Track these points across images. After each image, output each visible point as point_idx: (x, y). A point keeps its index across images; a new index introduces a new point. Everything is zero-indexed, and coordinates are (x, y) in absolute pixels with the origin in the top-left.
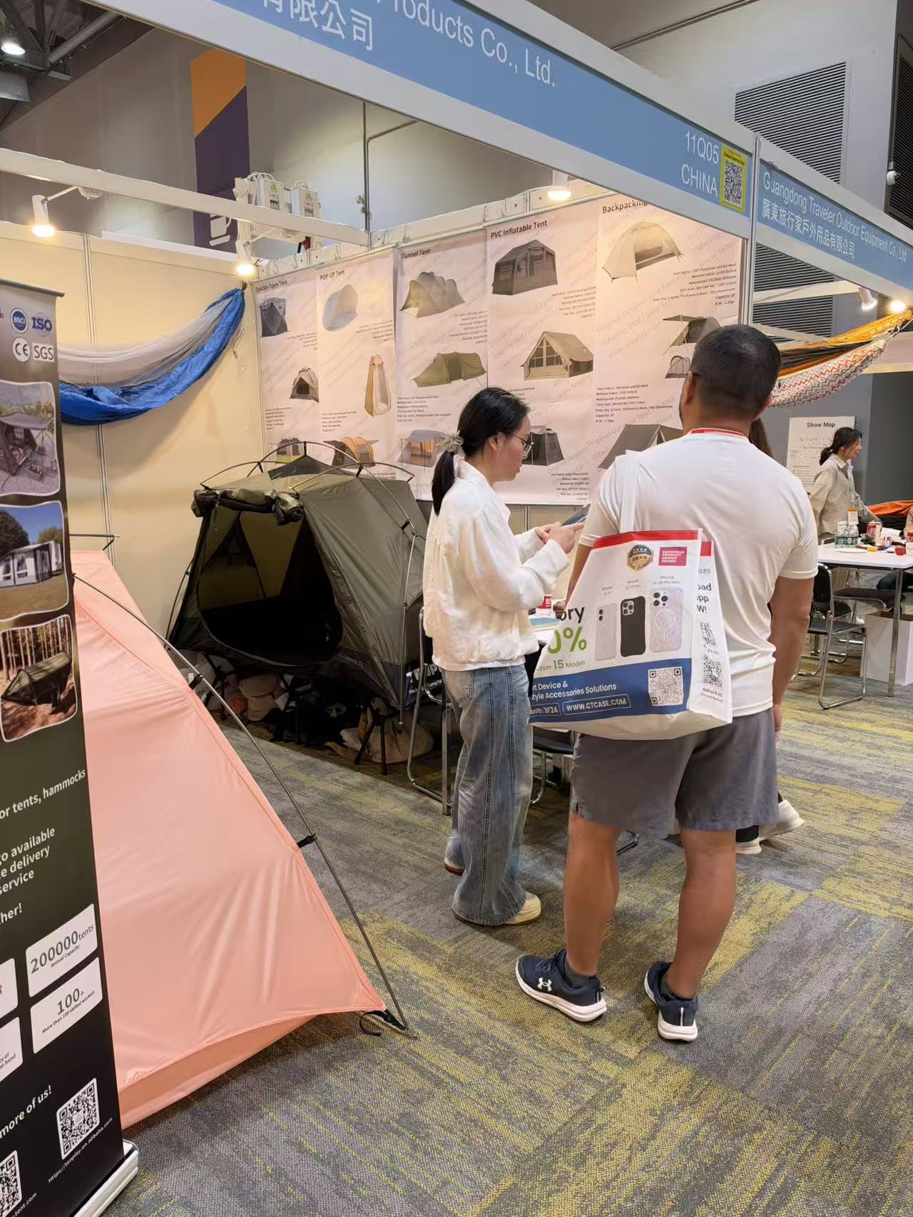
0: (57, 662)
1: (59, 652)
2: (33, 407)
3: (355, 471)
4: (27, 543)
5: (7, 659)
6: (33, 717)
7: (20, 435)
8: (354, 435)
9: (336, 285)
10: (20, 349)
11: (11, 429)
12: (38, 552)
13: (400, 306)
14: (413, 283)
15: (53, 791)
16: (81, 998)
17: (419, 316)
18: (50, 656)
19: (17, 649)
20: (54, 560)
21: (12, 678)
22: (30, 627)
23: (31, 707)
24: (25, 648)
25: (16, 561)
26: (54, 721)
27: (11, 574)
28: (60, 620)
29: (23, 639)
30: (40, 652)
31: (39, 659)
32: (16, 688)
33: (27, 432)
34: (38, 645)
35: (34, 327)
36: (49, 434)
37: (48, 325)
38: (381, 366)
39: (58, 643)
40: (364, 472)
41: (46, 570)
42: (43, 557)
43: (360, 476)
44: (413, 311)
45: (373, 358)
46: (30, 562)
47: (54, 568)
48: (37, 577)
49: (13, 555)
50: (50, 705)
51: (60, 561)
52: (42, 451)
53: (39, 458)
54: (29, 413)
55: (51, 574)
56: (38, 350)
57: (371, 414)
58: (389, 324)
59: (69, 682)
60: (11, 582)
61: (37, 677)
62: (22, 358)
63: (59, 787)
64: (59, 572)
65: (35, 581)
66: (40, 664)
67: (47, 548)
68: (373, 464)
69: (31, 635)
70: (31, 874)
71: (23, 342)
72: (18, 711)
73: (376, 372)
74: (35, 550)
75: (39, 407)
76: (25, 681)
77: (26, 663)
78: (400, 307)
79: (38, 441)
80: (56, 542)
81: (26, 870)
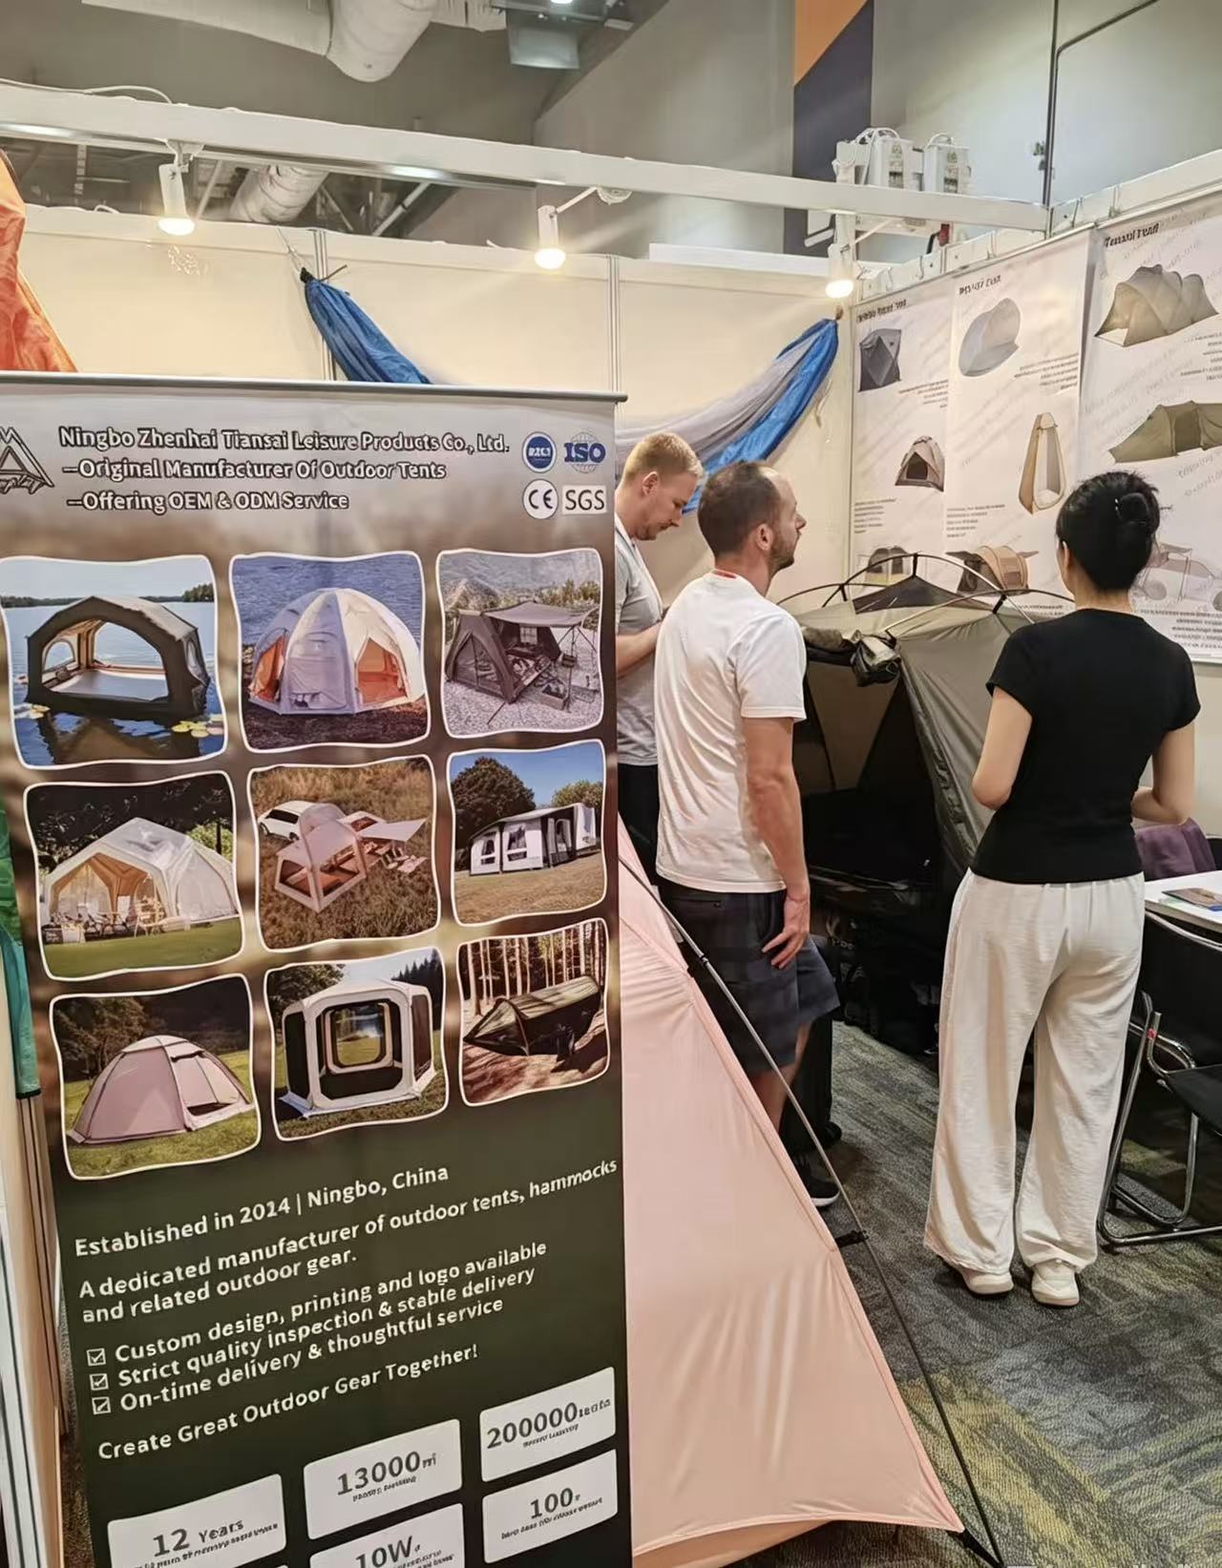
0: (573, 991)
1: (578, 974)
2: (558, 592)
3: (993, 601)
4: (532, 808)
5: (479, 984)
6: (519, 1072)
7: (530, 638)
8: (995, 543)
9: (988, 299)
10: (538, 499)
11: (513, 629)
12: (551, 821)
13: (1095, 326)
14: (1123, 288)
15: (546, 1189)
16: (575, 1504)
17: (1127, 344)
18: (560, 980)
19: (498, 968)
20: (580, 832)
21: (485, 1011)
22: (525, 937)
23: (515, 1059)
24: (512, 969)
25: (506, 836)
26: (556, 1082)
27: (496, 854)
28: (584, 928)
29: (511, 953)
30: (539, 975)
31: (539, 985)
32: (490, 1027)
33: (544, 633)
34: (537, 964)
35: (569, 459)
36: (587, 632)
37: (597, 453)
38: (1052, 430)
39: (577, 962)
40: (1006, 603)
41: (563, 847)
42: (559, 829)
43: (999, 611)
44: (1119, 334)
45: (1040, 417)
46: (533, 839)
47: (580, 844)
48: (546, 860)
49: (502, 827)
50: (555, 1057)
51: (593, 834)
52: (570, 662)
53: (561, 672)
54: (553, 601)
55: (573, 855)
56: (575, 497)
57: (1030, 509)
58: (1073, 359)
59: (595, 1023)
60: (495, 867)
61: (531, 1013)
62: (542, 513)
63: (560, 1183)
64: (590, 851)
65: (540, 864)
66: (539, 994)
67: (570, 814)
68: (1027, 591)
69: (527, 948)
70: (496, 1306)
71: (543, 487)
72: (493, 1063)
73: (1044, 438)
74: (544, 819)
75: (568, 590)
76: (509, 1018)
77: (514, 990)
78: (1093, 329)
79: (564, 647)
80: (588, 804)
81: (487, 1297)
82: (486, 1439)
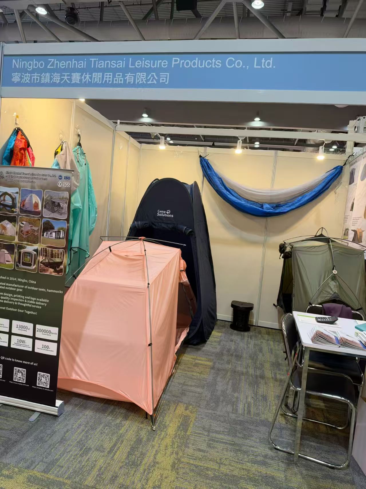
0: (58, 260)
1: (59, 257)
2: (61, 197)
4: (54, 229)
5: (43, 254)
6: (48, 270)
7: (56, 204)
10: (59, 184)
11: (54, 202)
12: (57, 232)
15: (50, 291)
16: (49, 349)
18: (56, 258)
19: (46, 253)
20: (61, 235)
21: (44, 259)
22: (51, 249)
23: (47, 268)
24: (48, 253)
25: (50, 233)
26: (53, 274)
27: (48, 235)
28: (61, 250)
29: (48, 251)
30: (52, 256)
31: (52, 257)
32: (44, 262)
33: (59, 203)
34: (52, 254)
35: (65, 179)
36: (66, 204)
37: (69, 178)
39: (59, 255)
41: (58, 237)
42: (58, 233)
46: (54, 234)
47: (61, 237)
48: (55, 238)
49: (49, 231)
50: (53, 270)
51: (64, 236)
52: (62, 208)
53: (61, 210)
54: (60, 199)
55: (60, 238)
56: (65, 184)
59: (61, 267)
60: (47, 237)
61: (51, 261)
62: (60, 186)
63: (52, 291)
64: (63, 238)
65: (54, 238)
66: (52, 259)
67: (60, 232)
69: (51, 251)
70: (40, 307)
71: (60, 182)
72: (44, 267)
74: (56, 232)
75: (63, 198)
76: (47, 261)
77: (48, 257)
79: (61, 206)
80: (63, 231)
81: (39, 305)
82: (37, 330)
